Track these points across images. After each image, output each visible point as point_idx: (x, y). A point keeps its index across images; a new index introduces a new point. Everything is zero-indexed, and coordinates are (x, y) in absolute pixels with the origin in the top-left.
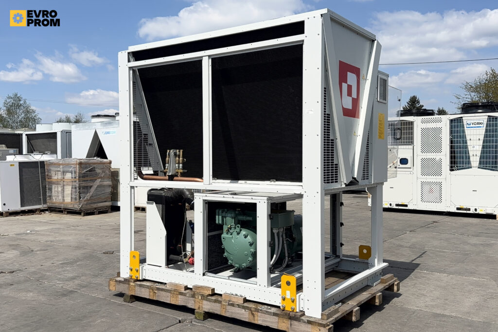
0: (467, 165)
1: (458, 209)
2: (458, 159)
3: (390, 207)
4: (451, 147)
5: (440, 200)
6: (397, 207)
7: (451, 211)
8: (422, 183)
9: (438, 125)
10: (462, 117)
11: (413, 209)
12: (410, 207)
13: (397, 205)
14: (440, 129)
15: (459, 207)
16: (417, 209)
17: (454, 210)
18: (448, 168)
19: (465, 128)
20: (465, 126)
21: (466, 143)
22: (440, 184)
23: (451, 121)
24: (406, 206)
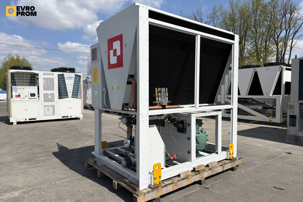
0: (67, 96)
1: (63, 117)
2: (62, 93)
3: (25, 121)
4: (59, 88)
5: (54, 114)
6: (30, 121)
7: (59, 118)
8: (45, 106)
9: (52, 77)
10: (63, 74)
11: (39, 120)
12: (37, 120)
13: (29, 119)
14: (53, 79)
15: (63, 116)
16: (42, 120)
17: (61, 118)
18: (58, 98)
19: (65, 79)
20: (65, 78)
21: (66, 86)
22: (53, 106)
23: (59, 75)
24: (35, 119)
